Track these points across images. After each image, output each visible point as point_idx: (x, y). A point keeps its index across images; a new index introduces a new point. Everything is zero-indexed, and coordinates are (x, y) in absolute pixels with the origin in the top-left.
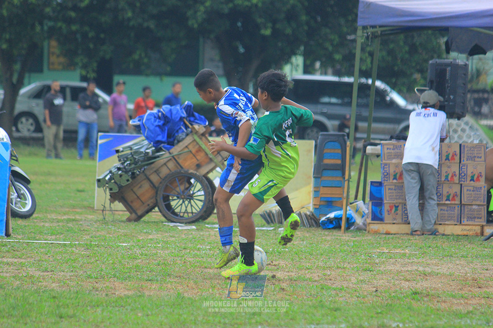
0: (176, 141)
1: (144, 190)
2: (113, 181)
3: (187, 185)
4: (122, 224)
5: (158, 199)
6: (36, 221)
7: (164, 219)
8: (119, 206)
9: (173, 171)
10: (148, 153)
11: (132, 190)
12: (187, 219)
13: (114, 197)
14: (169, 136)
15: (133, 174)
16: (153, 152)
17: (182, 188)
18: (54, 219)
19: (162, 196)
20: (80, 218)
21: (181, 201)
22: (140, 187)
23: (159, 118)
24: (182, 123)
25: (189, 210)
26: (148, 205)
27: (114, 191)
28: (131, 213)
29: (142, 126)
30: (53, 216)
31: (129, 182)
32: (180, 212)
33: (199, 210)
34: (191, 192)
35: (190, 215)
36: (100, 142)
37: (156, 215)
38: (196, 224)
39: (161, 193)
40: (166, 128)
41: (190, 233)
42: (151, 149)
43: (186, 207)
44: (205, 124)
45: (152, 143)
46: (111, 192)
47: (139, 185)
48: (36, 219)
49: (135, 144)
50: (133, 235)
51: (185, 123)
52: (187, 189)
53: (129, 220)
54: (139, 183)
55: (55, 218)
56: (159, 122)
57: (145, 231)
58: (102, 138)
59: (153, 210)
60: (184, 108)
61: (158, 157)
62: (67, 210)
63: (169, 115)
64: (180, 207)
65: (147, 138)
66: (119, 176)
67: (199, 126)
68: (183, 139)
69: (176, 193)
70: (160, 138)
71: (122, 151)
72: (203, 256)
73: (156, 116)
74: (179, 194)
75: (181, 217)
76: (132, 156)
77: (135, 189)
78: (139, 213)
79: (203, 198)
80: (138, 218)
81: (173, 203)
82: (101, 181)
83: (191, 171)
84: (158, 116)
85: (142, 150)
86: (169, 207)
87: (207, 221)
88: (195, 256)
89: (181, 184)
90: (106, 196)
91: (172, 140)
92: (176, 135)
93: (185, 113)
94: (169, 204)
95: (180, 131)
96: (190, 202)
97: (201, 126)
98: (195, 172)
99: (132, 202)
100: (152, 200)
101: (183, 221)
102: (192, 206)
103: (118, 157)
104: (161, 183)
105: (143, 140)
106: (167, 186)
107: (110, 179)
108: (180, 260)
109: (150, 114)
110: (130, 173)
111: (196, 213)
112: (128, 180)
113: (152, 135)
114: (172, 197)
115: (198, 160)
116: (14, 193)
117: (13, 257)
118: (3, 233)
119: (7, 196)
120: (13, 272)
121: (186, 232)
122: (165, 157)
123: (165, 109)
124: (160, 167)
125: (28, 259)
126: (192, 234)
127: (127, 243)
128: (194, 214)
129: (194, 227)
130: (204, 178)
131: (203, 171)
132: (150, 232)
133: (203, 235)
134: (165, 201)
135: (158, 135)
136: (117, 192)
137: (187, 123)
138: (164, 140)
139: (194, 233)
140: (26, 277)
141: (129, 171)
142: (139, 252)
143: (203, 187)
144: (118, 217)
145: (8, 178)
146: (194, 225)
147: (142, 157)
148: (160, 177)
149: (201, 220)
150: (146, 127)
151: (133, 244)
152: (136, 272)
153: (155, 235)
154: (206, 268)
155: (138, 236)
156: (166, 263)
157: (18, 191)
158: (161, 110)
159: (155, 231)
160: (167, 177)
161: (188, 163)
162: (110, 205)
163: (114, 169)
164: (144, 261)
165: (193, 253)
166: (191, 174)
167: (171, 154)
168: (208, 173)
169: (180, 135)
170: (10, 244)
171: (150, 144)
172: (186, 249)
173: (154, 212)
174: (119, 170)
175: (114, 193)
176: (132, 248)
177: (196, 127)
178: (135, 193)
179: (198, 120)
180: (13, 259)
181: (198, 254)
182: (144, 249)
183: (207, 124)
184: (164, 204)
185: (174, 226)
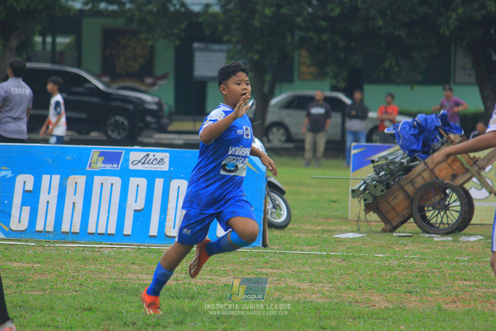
0: (431, 151)
1: (399, 201)
2: (367, 192)
3: (443, 196)
4: (377, 235)
5: (413, 210)
6: (291, 231)
7: (419, 230)
8: (373, 216)
9: (428, 181)
10: (403, 163)
11: (387, 200)
12: (442, 230)
13: (368, 208)
14: (424, 145)
15: (388, 184)
16: (408, 162)
17: (438, 198)
18: (309, 230)
19: (417, 206)
20: (334, 229)
21: (437, 212)
22: (394, 198)
23: (414, 127)
24: (437, 132)
25: (445, 221)
26: (403, 216)
27: (368, 202)
28: (386, 224)
29: (396, 135)
30: (308, 227)
31: (383, 193)
32: (436, 223)
33: (455, 221)
34: (447, 203)
35: (446, 226)
36: (353, 152)
37: (411, 226)
38: (452, 235)
39: (416, 204)
40: (421, 137)
41: (447, 244)
42: (406, 159)
43: (442, 218)
44: (461, 133)
45: (407, 152)
46: (366, 202)
47: (394, 196)
48: (291, 230)
49: (390, 154)
50: (389, 245)
51: (440, 132)
52: (443, 199)
53: (384, 231)
54: (394, 194)
55: (310, 228)
56: (414, 131)
57: (401, 242)
58: (355, 148)
59: (408, 221)
60: (440, 117)
61: (413, 166)
62: (321, 220)
63: (424, 124)
64: (435, 218)
65: (402, 147)
66: (373, 187)
67: (455, 135)
68: (439, 149)
69: (432, 204)
70: (414, 147)
71: (378, 161)
72: (462, 268)
73: (412, 125)
74: (434, 204)
75: (436, 228)
76: (388, 166)
77: (390, 200)
78: (395, 224)
79: (459, 209)
80: (393, 229)
81: (429, 214)
82: (356, 191)
83: (447, 181)
84: (413, 125)
85: (397, 160)
86: (424, 218)
87: (463, 232)
88: (453, 268)
89: (437, 194)
90: (360, 208)
91: (426, 149)
92: (431, 144)
93: (440, 122)
94: (425, 215)
95: (435, 140)
96: (445, 213)
97: (457, 135)
98: (451, 182)
99: (387, 212)
100: (407, 211)
101: (439, 232)
102: (447, 217)
103: (374, 167)
104: (416, 193)
105: (398, 150)
106: (422, 196)
107: (365, 190)
108: (438, 272)
109: (405, 123)
110: (385, 183)
111: (452, 224)
112: (382, 191)
113: (407, 144)
114: (428, 208)
115: (454, 171)
116: (270, 204)
117: (271, 268)
118: (259, 243)
119: (263, 207)
120: (272, 283)
121: (442, 243)
122: (420, 167)
123: (420, 118)
124: (415, 178)
125: (286, 270)
126: (448, 245)
127: (383, 254)
128: (450, 225)
129: (450, 238)
130: (460, 189)
131: (459, 181)
132: (406, 243)
133: (460, 247)
134: (420, 212)
135: (413, 144)
136: (372, 203)
137: (443, 133)
138: (419, 149)
139: (450, 244)
140: (285, 288)
141: (384, 181)
142: (396, 263)
143: (460, 198)
144: (373, 228)
145: (264, 189)
146: (450, 236)
147: (397, 167)
148: (415, 188)
149: (457, 231)
150: (401, 136)
151: (389, 255)
152: (395, 283)
153: (411, 246)
154: (465, 280)
155: (395, 247)
156: (424, 274)
157: (274, 201)
158: (416, 119)
159: (411, 242)
160: (422, 187)
161: (444, 173)
162: (365, 216)
163: (368, 180)
164: (402, 273)
165: (451, 265)
166: (447, 184)
167: (426, 164)
168: (464, 183)
169: (436, 144)
170: (268, 255)
171: (405, 153)
172: (443, 261)
173: (409, 223)
174: (373, 181)
175: (369, 204)
176: (389, 259)
177: (452, 136)
178: (390, 204)
179: (453, 129)
180: (272, 270)
181: (457, 265)
182: (401, 260)
183: (463, 133)
184: (419, 215)
185: (429, 237)
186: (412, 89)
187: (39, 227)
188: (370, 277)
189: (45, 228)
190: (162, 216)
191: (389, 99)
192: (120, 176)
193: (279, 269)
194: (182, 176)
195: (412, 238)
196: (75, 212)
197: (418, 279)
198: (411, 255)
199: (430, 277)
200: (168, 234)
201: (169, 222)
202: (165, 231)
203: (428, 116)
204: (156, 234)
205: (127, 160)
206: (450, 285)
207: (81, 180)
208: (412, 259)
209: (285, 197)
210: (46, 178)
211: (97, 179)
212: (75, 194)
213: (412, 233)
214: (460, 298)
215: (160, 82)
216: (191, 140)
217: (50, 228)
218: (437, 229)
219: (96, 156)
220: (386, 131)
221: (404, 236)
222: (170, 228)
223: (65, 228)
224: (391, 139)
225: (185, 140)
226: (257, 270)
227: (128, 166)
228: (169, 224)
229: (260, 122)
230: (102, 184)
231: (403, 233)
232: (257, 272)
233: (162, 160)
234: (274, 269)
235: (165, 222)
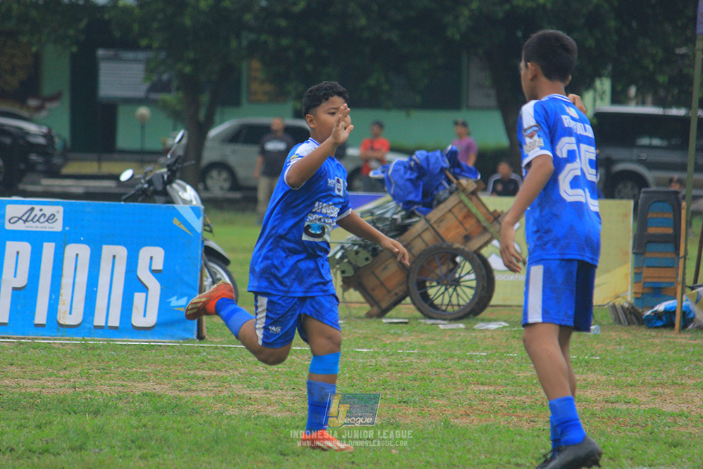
0: (435, 202)
1: (390, 273)
2: (346, 260)
3: (451, 266)
4: (359, 321)
5: (411, 286)
7: (418, 314)
8: (354, 295)
9: (431, 245)
10: (396, 219)
11: (373, 273)
12: (451, 314)
13: (347, 283)
14: (425, 195)
15: (374, 250)
16: (403, 218)
17: (444, 269)
19: (415, 281)
21: (443, 288)
22: (384, 269)
23: (411, 168)
24: (443, 177)
25: (454, 301)
26: (396, 294)
27: (347, 275)
28: (372, 306)
29: (386, 181)
31: (369, 262)
32: (442, 304)
33: (468, 301)
34: (457, 276)
35: (456, 308)
37: (407, 308)
38: (465, 320)
39: (414, 278)
40: (421, 183)
41: (457, 334)
42: (400, 214)
43: (451, 297)
44: (476, 178)
45: (401, 204)
49: (378, 207)
50: (376, 336)
51: (447, 177)
52: (452, 271)
53: (369, 316)
54: (383, 263)
56: (411, 174)
57: (392, 331)
59: (403, 302)
60: (447, 155)
61: (410, 225)
63: (424, 165)
64: (441, 298)
65: (395, 197)
66: (354, 253)
67: (468, 181)
68: (446, 199)
69: (436, 278)
70: (411, 197)
72: (478, 367)
73: (407, 165)
74: (440, 278)
75: (443, 311)
77: (377, 271)
78: (384, 305)
79: (474, 284)
80: (383, 313)
81: (432, 292)
83: (457, 245)
84: (410, 165)
85: (388, 215)
86: (425, 297)
87: (480, 317)
88: (466, 367)
89: (443, 264)
91: (428, 200)
92: (435, 193)
93: (447, 161)
94: (426, 292)
95: (440, 188)
96: (455, 290)
97: (470, 181)
98: (462, 247)
99: (373, 290)
100: (401, 288)
101: (446, 317)
102: (458, 295)
104: (414, 262)
105: (388, 202)
106: (422, 266)
107: (342, 258)
108: (445, 373)
109: (399, 163)
110: (370, 249)
111: (464, 306)
112: (367, 259)
113: (401, 193)
114: (431, 283)
115: (466, 230)
116: (207, 278)
117: (210, 369)
118: (193, 334)
119: (198, 283)
120: (211, 390)
121: (451, 333)
122: (419, 225)
123: (419, 156)
124: (413, 240)
125: (231, 371)
126: (459, 336)
127: (368, 348)
128: (461, 307)
129: (462, 326)
130: (475, 256)
131: (474, 245)
132: (400, 332)
133: (476, 338)
134: (419, 288)
135: (411, 192)
136: (352, 276)
137: (451, 177)
138: (418, 199)
139: (462, 334)
140: (230, 397)
141: (370, 245)
142: (385, 361)
143: (475, 269)
144: (354, 312)
145: (200, 257)
146: (461, 323)
147: (386, 225)
148: (413, 255)
149: (471, 316)
150: (392, 181)
151: (377, 350)
152: (384, 389)
153: (407, 337)
154: (482, 384)
155: (384, 339)
156: (426, 376)
157: (214, 275)
158: (414, 157)
159: (407, 331)
160: (422, 254)
161: (452, 234)
162: (343, 294)
163: (347, 243)
164: (394, 375)
165: (463, 363)
166: (457, 249)
167: (428, 221)
168: (481, 247)
169: (441, 193)
170: (205, 351)
171: (399, 206)
172: (452, 357)
173: (404, 304)
174: (354, 245)
175: (348, 278)
176: (376, 355)
177: (464, 182)
178: (377, 278)
179: (466, 172)
180: (210, 372)
181: (470, 363)
182: (393, 357)
183: (479, 177)
184: (418, 292)
185: (433, 324)
186: (408, 115)
188: (350, 380)
190: (53, 296)
191: (376, 129)
193: (221, 371)
194: (82, 239)
195: (408, 326)
197: (417, 384)
198: (407, 350)
199: (433, 379)
200: (62, 322)
201: (64, 304)
202: (58, 317)
203: (430, 154)
204: (44, 322)
205: (2, 216)
206: (461, 391)
208: (409, 355)
209: (230, 268)
213: (409, 318)
214: (476, 410)
215: (48, 105)
216: (95, 187)
218: (443, 313)
220: (371, 174)
221: (397, 323)
222: (65, 312)
224: (378, 186)
225: (87, 187)
226: (189, 372)
227: (3, 225)
228: (63, 308)
229: (193, 162)
231: (397, 318)
232: (189, 375)
233: (52, 216)
234: (214, 370)
235: (58, 305)
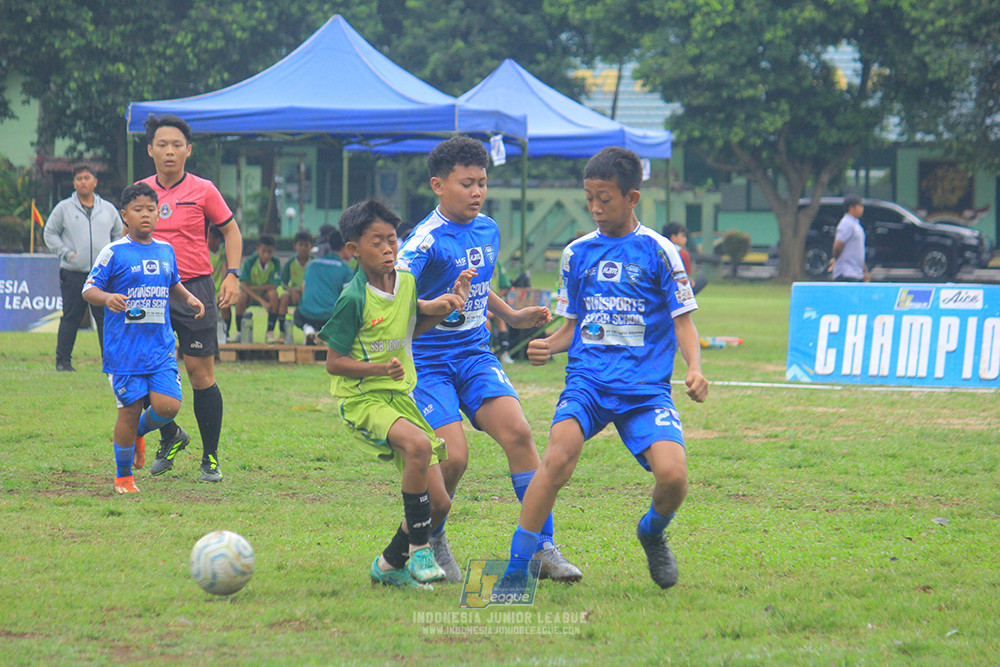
187: (846, 370)
189: (852, 371)
192: (931, 315)
196: (883, 355)
200: (983, 377)
201: (984, 364)
202: (980, 373)
205: (937, 298)
207: (889, 320)
210: (852, 319)
211: (906, 320)
212: (883, 334)
215: (979, 216)
217: (857, 371)
219: (904, 295)
222: (985, 370)
223: (873, 371)
227: (938, 305)
228: (983, 366)
230: (911, 325)
233: (975, 298)
235: (980, 364)
